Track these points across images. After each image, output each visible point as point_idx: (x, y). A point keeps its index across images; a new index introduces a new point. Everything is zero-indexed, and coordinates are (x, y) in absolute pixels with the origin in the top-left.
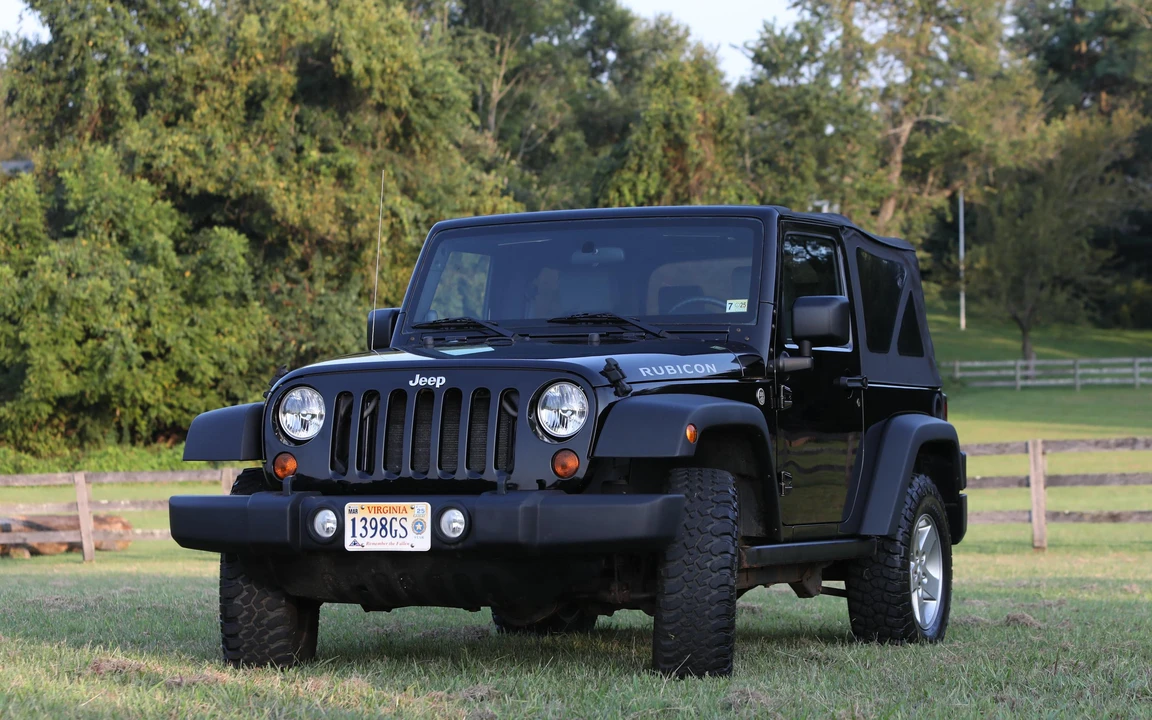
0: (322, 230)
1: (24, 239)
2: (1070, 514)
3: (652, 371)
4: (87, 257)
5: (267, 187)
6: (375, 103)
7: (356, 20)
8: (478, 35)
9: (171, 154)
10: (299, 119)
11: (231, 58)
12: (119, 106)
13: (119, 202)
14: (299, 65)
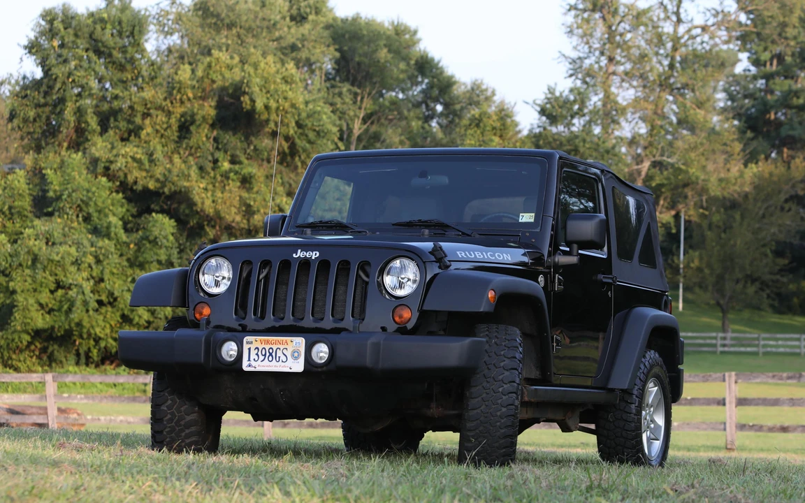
0: (229, 218)
1: (16, 216)
2: (753, 426)
4: (61, 231)
5: (191, 187)
6: (270, 131)
7: (260, 71)
8: (345, 88)
9: (124, 160)
10: (216, 140)
11: (169, 95)
12: (88, 125)
13: (85, 193)
14: (217, 102)
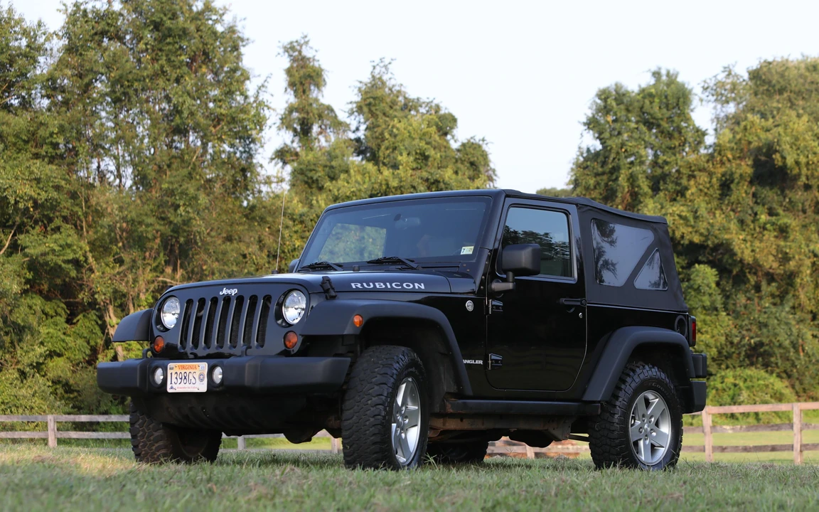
0: (767, 266)
3: (362, 285)
5: (731, 239)
6: (802, 184)
7: (789, 131)
9: (672, 218)
10: (754, 195)
12: (641, 189)
14: (754, 160)
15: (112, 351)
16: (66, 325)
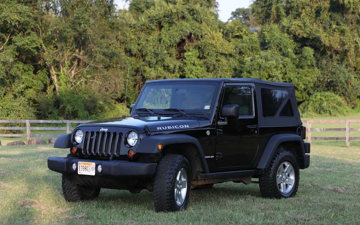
0: (335, 47)
1: (254, 50)
4: (271, 55)
5: (320, 36)
6: (351, 11)
9: (294, 26)
10: (330, 16)
12: (281, 13)
13: (279, 40)
14: (330, 1)
15: (53, 86)
16: (33, 75)
